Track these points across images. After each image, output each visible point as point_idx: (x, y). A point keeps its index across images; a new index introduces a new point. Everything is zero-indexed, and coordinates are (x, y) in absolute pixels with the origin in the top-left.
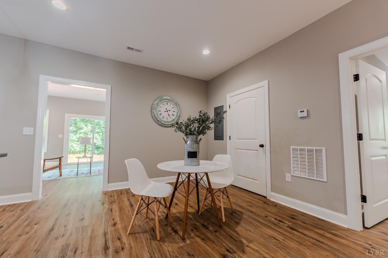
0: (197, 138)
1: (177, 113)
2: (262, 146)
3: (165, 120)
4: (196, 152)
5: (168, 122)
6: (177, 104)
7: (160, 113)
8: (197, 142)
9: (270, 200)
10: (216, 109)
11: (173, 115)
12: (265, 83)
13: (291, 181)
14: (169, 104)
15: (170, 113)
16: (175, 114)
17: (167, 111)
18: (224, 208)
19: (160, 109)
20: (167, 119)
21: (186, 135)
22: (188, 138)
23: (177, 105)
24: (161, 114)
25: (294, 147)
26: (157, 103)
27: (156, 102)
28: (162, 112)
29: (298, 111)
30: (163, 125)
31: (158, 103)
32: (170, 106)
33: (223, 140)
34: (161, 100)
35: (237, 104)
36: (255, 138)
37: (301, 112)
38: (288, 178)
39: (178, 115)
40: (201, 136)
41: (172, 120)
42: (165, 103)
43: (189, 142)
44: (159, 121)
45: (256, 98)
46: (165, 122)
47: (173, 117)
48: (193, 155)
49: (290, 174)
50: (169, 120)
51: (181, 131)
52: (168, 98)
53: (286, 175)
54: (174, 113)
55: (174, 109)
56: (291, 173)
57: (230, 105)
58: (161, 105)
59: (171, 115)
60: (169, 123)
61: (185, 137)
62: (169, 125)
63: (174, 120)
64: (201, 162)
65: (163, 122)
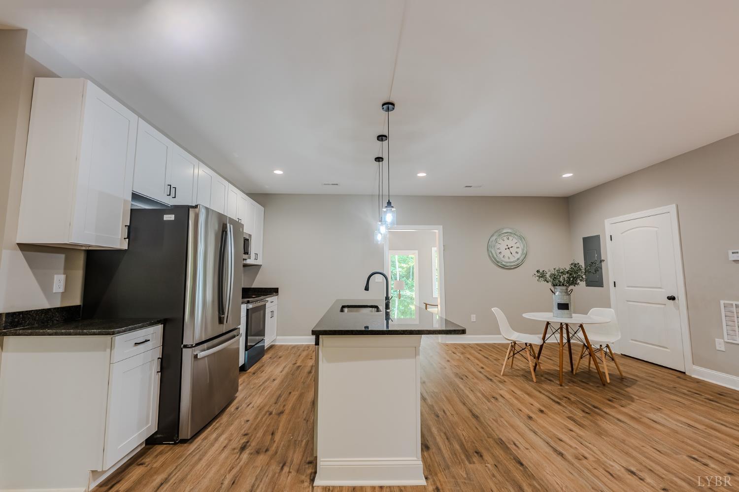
0: (567, 289)
1: (523, 250)
2: (672, 298)
3: (506, 260)
4: (568, 304)
5: (510, 262)
6: (521, 238)
7: (499, 251)
8: (568, 293)
9: (690, 376)
10: (586, 240)
11: (517, 253)
12: (672, 208)
13: (724, 350)
14: (511, 238)
15: (513, 250)
16: (520, 251)
17: (509, 248)
18: (609, 374)
19: (499, 246)
20: (509, 258)
21: (554, 285)
22: (557, 289)
23: (523, 239)
24: (500, 253)
25: (726, 302)
26: (494, 240)
27: (494, 238)
28: (502, 249)
29: (729, 251)
30: (504, 267)
31: (496, 239)
32: (512, 242)
33: (603, 287)
34: (500, 235)
35: (623, 234)
36: (660, 286)
37: (733, 253)
38: (720, 345)
39: (525, 252)
40: (571, 287)
41: (516, 259)
42: (505, 238)
43: (557, 294)
44: (498, 262)
45: (658, 228)
46: (507, 262)
47: (518, 256)
48: (563, 306)
49: (722, 340)
50: (512, 260)
51: (545, 280)
52: (510, 231)
53: (716, 342)
54: (518, 250)
55: (518, 245)
56: (723, 338)
57: (611, 236)
58: (501, 241)
59: (514, 253)
60: (512, 264)
61: (553, 288)
62: (512, 266)
63: (518, 259)
64: (573, 315)
65: (504, 263)
